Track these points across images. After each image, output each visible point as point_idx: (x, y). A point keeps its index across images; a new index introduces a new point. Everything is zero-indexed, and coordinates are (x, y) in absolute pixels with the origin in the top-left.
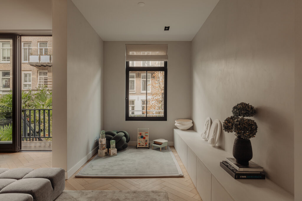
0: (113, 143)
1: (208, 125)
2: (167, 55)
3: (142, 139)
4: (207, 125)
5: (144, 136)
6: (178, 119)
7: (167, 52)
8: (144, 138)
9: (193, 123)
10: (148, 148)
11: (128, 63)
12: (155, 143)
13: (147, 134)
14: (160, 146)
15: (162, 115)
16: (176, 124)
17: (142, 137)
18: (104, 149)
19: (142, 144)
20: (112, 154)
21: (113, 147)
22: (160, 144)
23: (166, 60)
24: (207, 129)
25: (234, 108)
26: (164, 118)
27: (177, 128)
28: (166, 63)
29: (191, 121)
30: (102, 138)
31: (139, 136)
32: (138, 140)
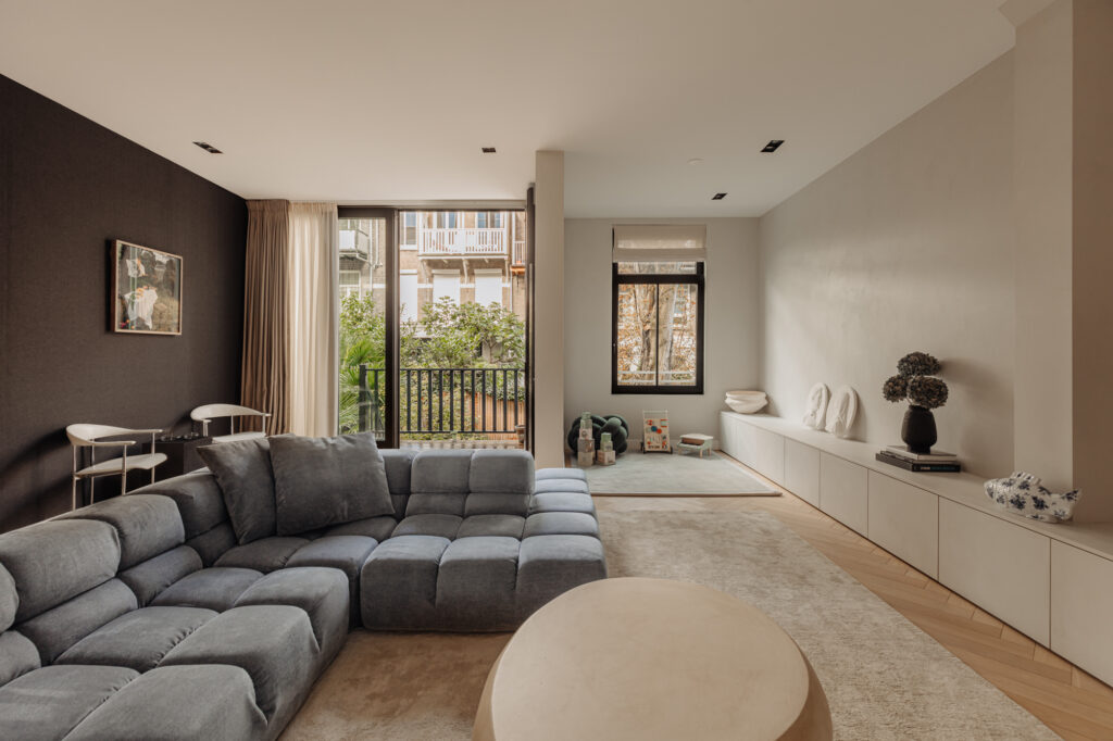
0: (607, 439)
1: (820, 397)
2: (704, 248)
3: (655, 434)
4: (816, 399)
5: (659, 427)
6: (730, 390)
7: (704, 243)
8: (659, 431)
9: (767, 398)
10: (671, 452)
11: (615, 266)
12: (685, 441)
13: (664, 423)
14: (699, 447)
15: (692, 381)
16: (728, 401)
17: (654, 429)
18: (590, 451)
19: (654, 444)
20: (606, 461)
21: (608, 447)
22: (699, 443)
23: (700, 260)
24: (819, 405)
25: (903, 361)
26: (698, 389)
27: (732, 410)
28: (700, 266)
29: (764, 395)
30: (587, 428)
31: (646, 426)
32: (646, 435)
